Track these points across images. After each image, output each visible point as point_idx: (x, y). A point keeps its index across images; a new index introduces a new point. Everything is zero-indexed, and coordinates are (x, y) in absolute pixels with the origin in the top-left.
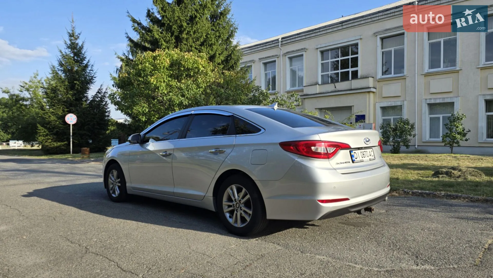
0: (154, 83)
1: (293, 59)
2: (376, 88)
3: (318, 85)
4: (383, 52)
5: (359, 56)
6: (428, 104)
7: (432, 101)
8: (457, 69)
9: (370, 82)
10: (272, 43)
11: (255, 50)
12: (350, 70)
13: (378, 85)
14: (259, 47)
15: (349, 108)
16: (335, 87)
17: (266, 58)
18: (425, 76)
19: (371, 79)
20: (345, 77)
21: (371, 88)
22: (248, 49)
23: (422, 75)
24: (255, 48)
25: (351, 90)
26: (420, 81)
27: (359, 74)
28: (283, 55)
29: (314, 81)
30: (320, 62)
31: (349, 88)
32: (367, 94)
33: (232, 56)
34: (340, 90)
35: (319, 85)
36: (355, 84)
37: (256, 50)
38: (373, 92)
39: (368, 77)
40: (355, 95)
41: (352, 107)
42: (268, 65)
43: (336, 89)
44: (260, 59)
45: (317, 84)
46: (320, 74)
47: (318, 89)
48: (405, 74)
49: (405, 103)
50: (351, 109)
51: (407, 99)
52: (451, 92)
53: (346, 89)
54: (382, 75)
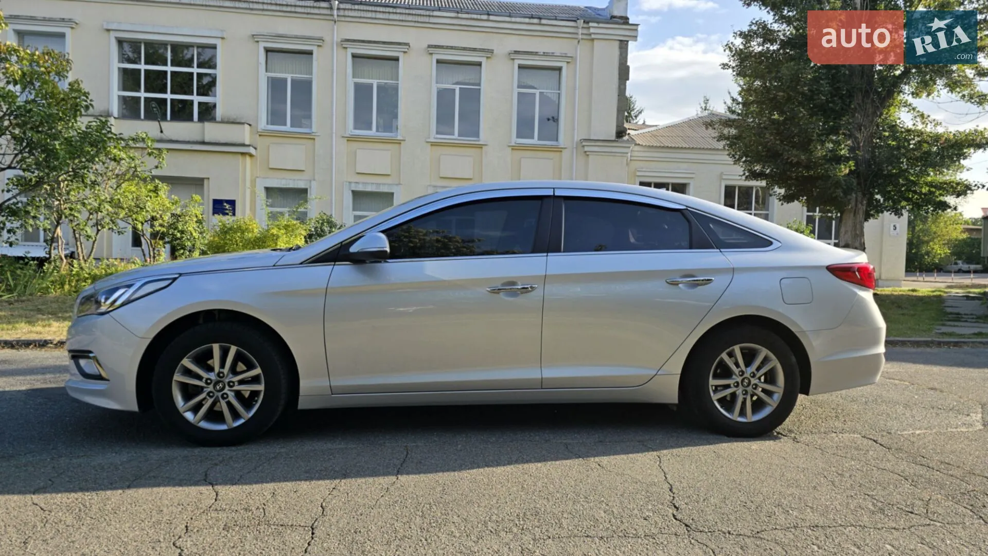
2: (255, 148)
3: (112, 118)
4: (268, 77)
5: (220, 72)
6: (353, 192)
7: (360, 188)
8: (399, 138)
9: (245, 135)
12: (196, 99)
13: (261, 142)
15: (197, 183)
16: (162, 132)
18: (348, 140)
19: (247, 126)
21: (246, 145)
23: (343, 137)
25: (204, 143)
26: (340, 147)
27: (219, 113)
30: (115, 63)
31: (198, 138)
32: (240, 157)
34: (174, 138)
35: (115, 118)
36: (211, 131)
38: (251, 155)
39: (240, 123)
40: (211, 156)
41: (206, 182)
43: (164, 136)
45: (108, 114)
46: (116, 92)
48: (314, 130)
49: (314, 184)
50: (202, 185)
51: (316, 177)
52: (389, 175)
53: (187, 140)
54: (267, 124)
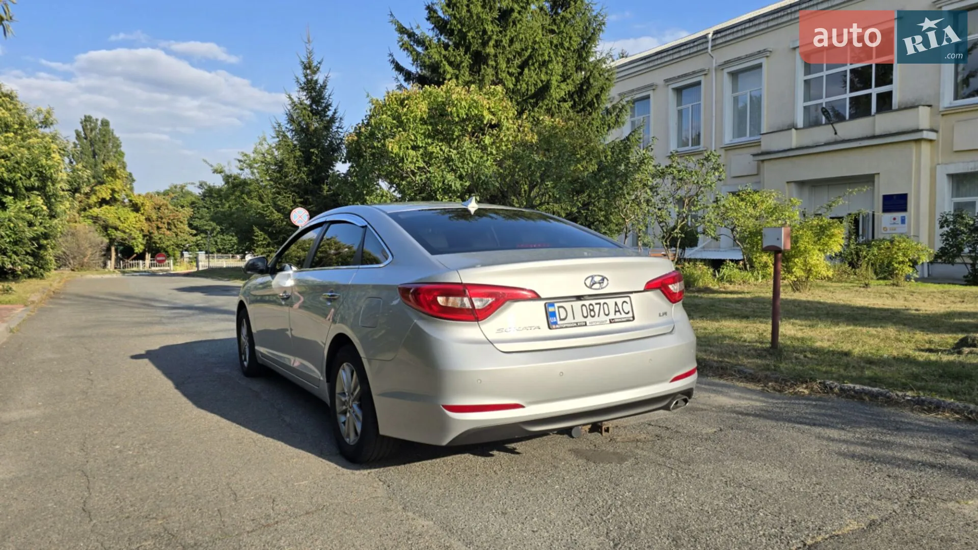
0: (395, 151)
1: (740, 76)
2: (936, 131)
3: (793, 130)
9: (923, 118)
10: (691, 45)
11: (656, 63)
12: (874, 91)
13: (942, 123)
14: (665, 56)
15: (869, 179)
16: (836, 133)
17: (679, 77)
19: (924, 111)
20: (860, 108)
21: (922, 130)
22: (642, 62)
24: (657, 59)
25: (874, 137)
27: (896, 100)
28: (716, 70)
29: (785, 121)
30: (801, 77)
31: (868, 133)
32: (913, 146)
33: (591, 81)
34: (847, 138)
35: (796, 129)
36: (883, 122)
37: (659, 62)
38: (930, 140)
39: (917, 107)
40: (882, 149)
41: (876, 177)
42: (684, 92)
43: (838, 138)
44: (666, 81)
45: (793, 126)
46: (800, 104)
47: (794, 139)
50: (873, 182)
53: (860, 136)
54: (955, 99)
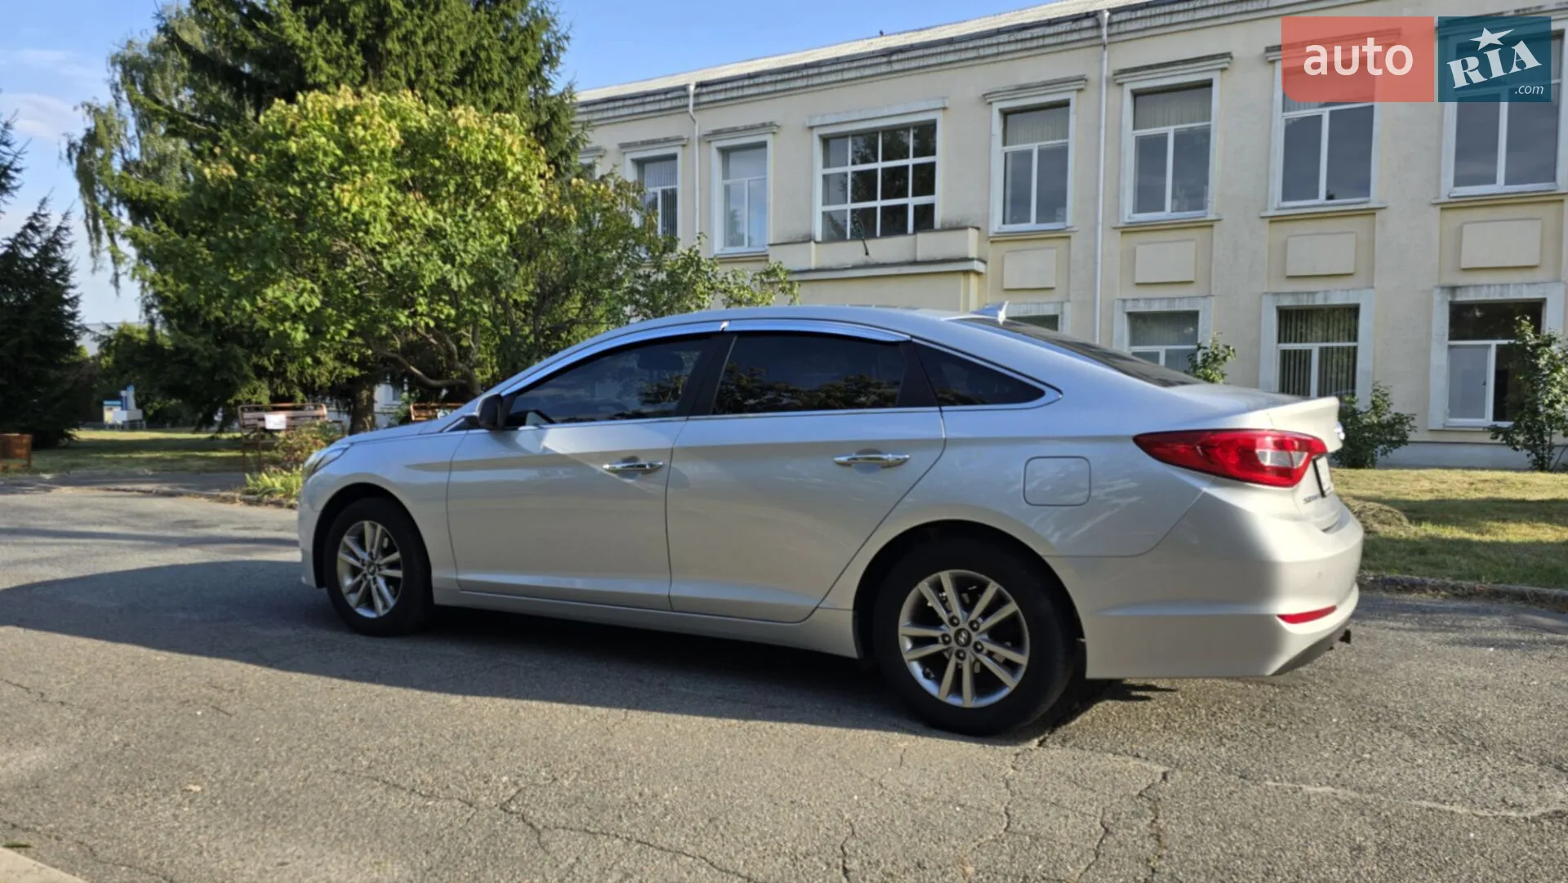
1: (732, 155)
2: (984, 262)
3: (812, 243)
4: (1006, 154)
5: (941, 159)
6: (1130, 314)
7: (1142, 308)
8: (1211, 217)
9: (970, 244)
10: (663, 97)
11: (605, 115)
12: (912, 201)
13: (992, 252)
14: (619, 107)
16: (867, 254)
17: (643, 143)
18: (1123, 233)
19: (972, 233)
20: (894, 222)
21: (972, 259)
22: (581, 110)
23: (1115, 228)
24: (608, 109)
25: (915, 263)
26: (1108, 246)
27: (939, 216)
28: (700, 140)
29: (799, 229)
30: (819, 171)
31: (908, 257)
32: (962, 279)
34: (882, 260)
35: (816, 242)
36: (927, 245)
37: (610, 114)
38: (978, 274)
39: (965, 228)
40: (925, 281)
42: (648, 167)
43: (869, 260)
44: (623, 146)
45: (808, 239)
46: (819, 208)
47: (813, 256)
48: (1069, 222)
49: (1068, 307)
51: (1071, 298)
52: (1191, 282)
53: (897, 260)
54: (1004, 223)
